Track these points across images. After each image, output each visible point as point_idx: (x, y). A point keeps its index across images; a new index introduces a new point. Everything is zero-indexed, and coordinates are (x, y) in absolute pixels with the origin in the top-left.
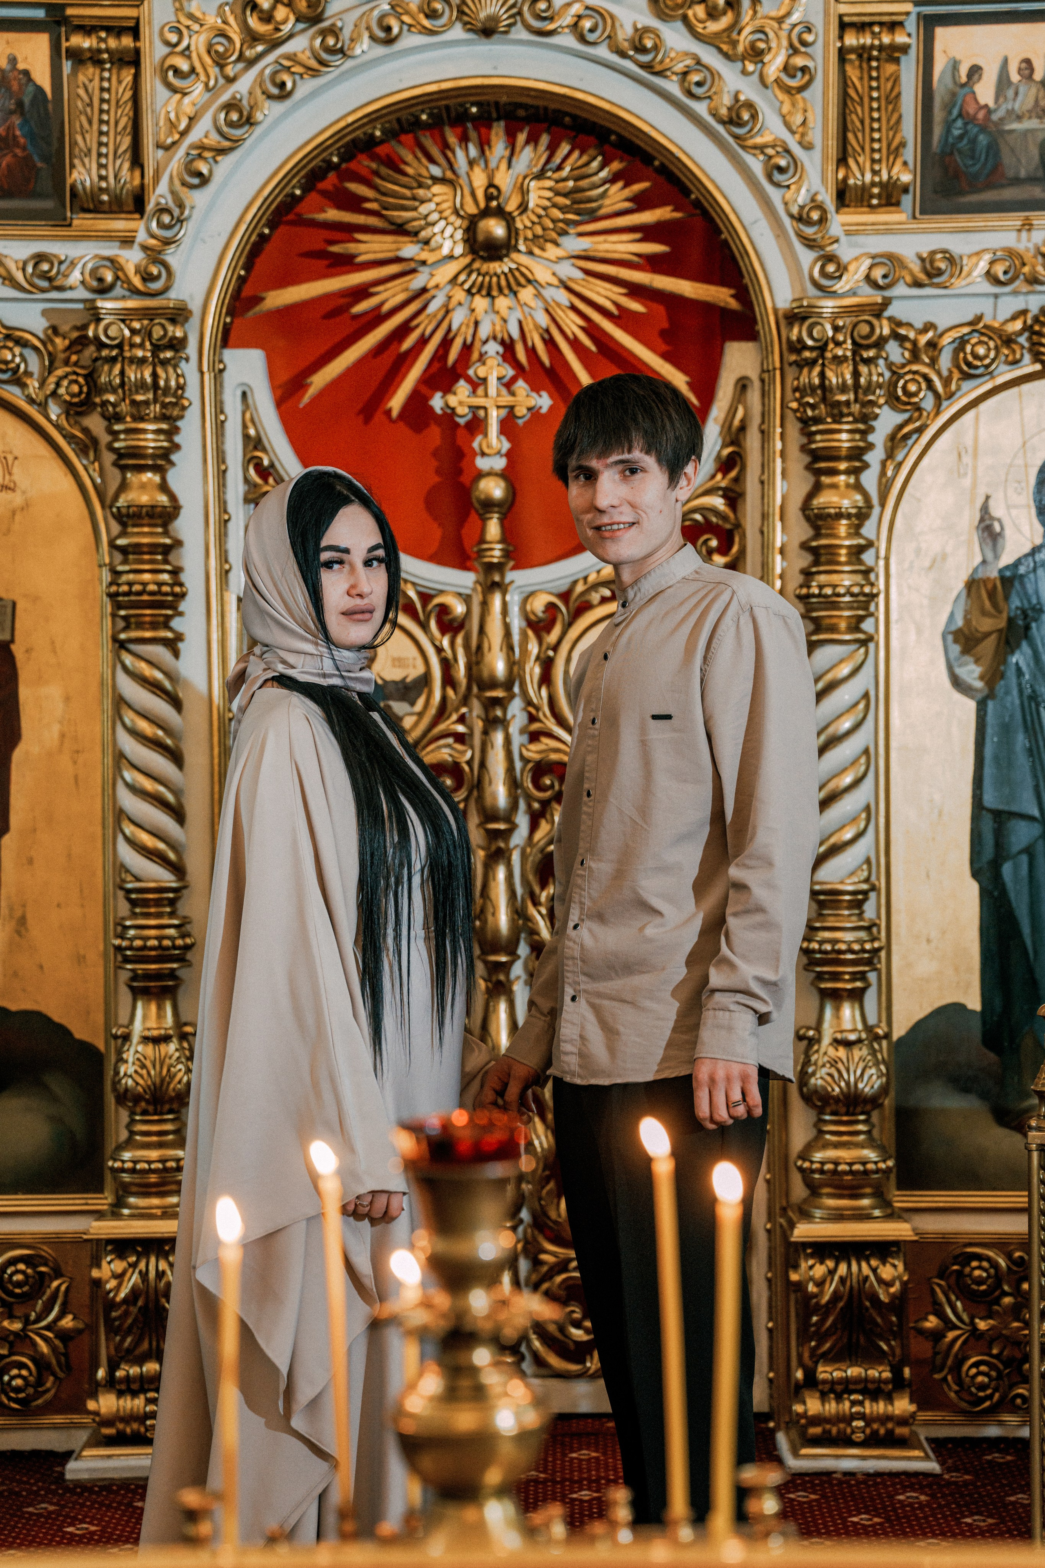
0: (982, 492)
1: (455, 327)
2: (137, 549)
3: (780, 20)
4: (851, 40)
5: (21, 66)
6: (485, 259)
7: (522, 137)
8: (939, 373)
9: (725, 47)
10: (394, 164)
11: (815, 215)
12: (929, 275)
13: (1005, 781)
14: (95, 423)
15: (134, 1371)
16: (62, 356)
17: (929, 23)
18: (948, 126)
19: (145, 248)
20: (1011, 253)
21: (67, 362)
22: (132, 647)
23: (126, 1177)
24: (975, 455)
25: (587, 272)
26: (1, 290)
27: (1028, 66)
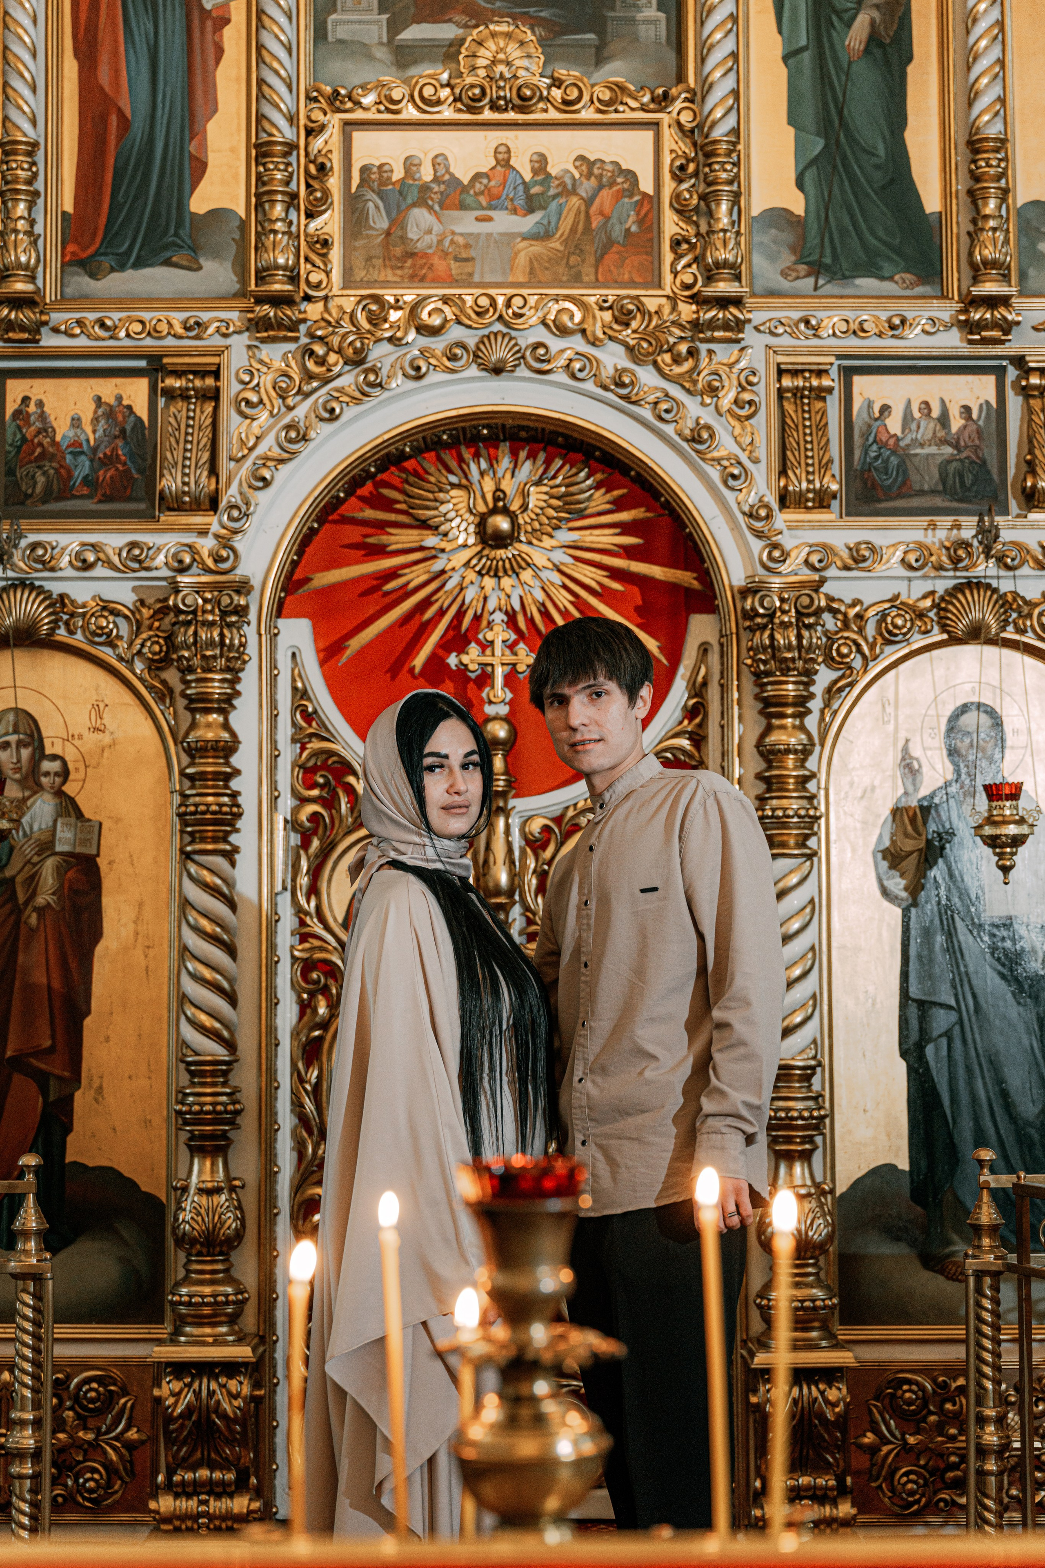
0: (902, 735)
1: (467, 601)
2: (202, 776)
3: (731, 366)
4: (787, 382)
5: (125, 402)
6: (493, 547)
7: (523, 454)
8: (866, 639)
9: (687, 385)
10: (420, 475)
11: (763, 513)
12: (856, 561)
13: (928, 976)
14: (172, 676)
15: (189, 1476)
16: (147, 623)
17: (848, 373)
18: (866, 450)
19: (217, 536)
20: (920, 546)
21: (150, 628)
22: (196, 857)
23: (183, 1310)
24: (896, 708)
25: (577, 559)
26: (100, 571)
27: (926, 406)
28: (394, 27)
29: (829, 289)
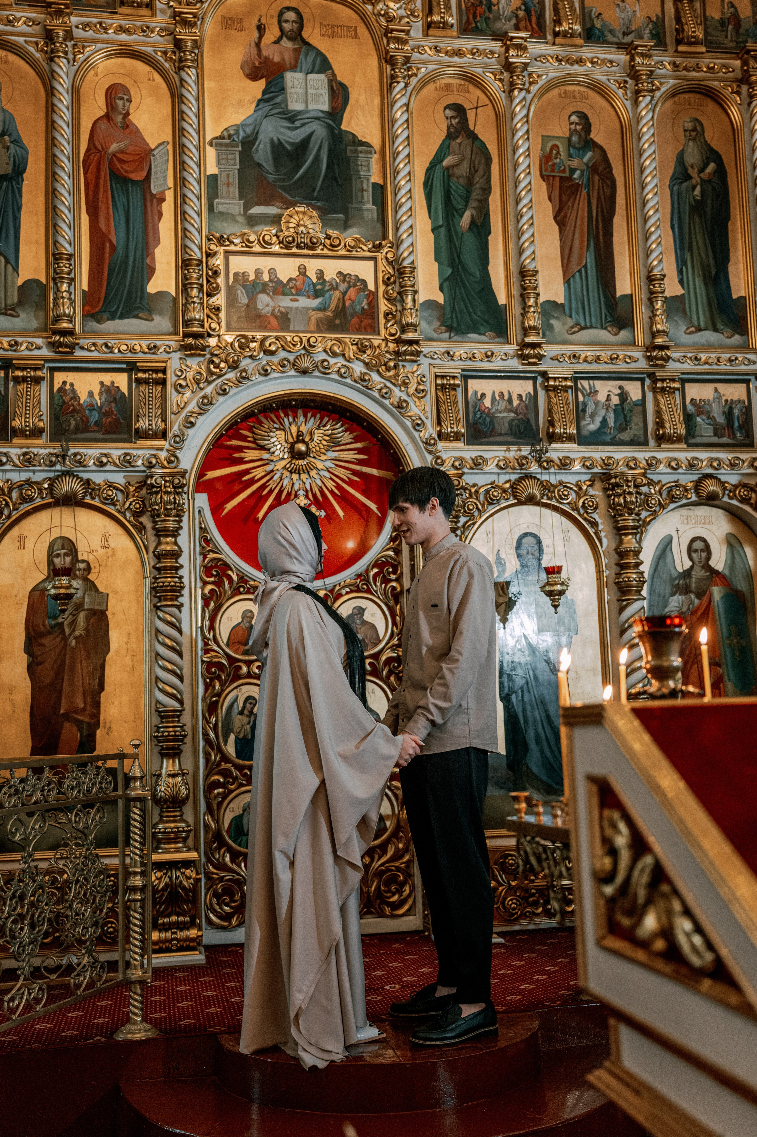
0: (496, 548)
1: (284, 485)
2: (165, 568)
3: (413, 373)
4: (439, 382)
5: (116, 385)
6: (297, 459)
7: (309, 415)
8: (480, 502)
9: (394, 381)
10: (260, 423)
11: (432, 442)
12: (475, 465)
14: (145, 520)
15: (166, 920)
16: (132, 493)
17: (466, 378)
18: (475, 414)
19: (168, 450)
20: (505, 459)
21: (134, 496)
22: (163, 609)
23: (160, 836)
24: (493, 535)
25: (336, 465)
26: (109, 467)
27: (502, 394)
28: (247, 207)
29: (456, 338)
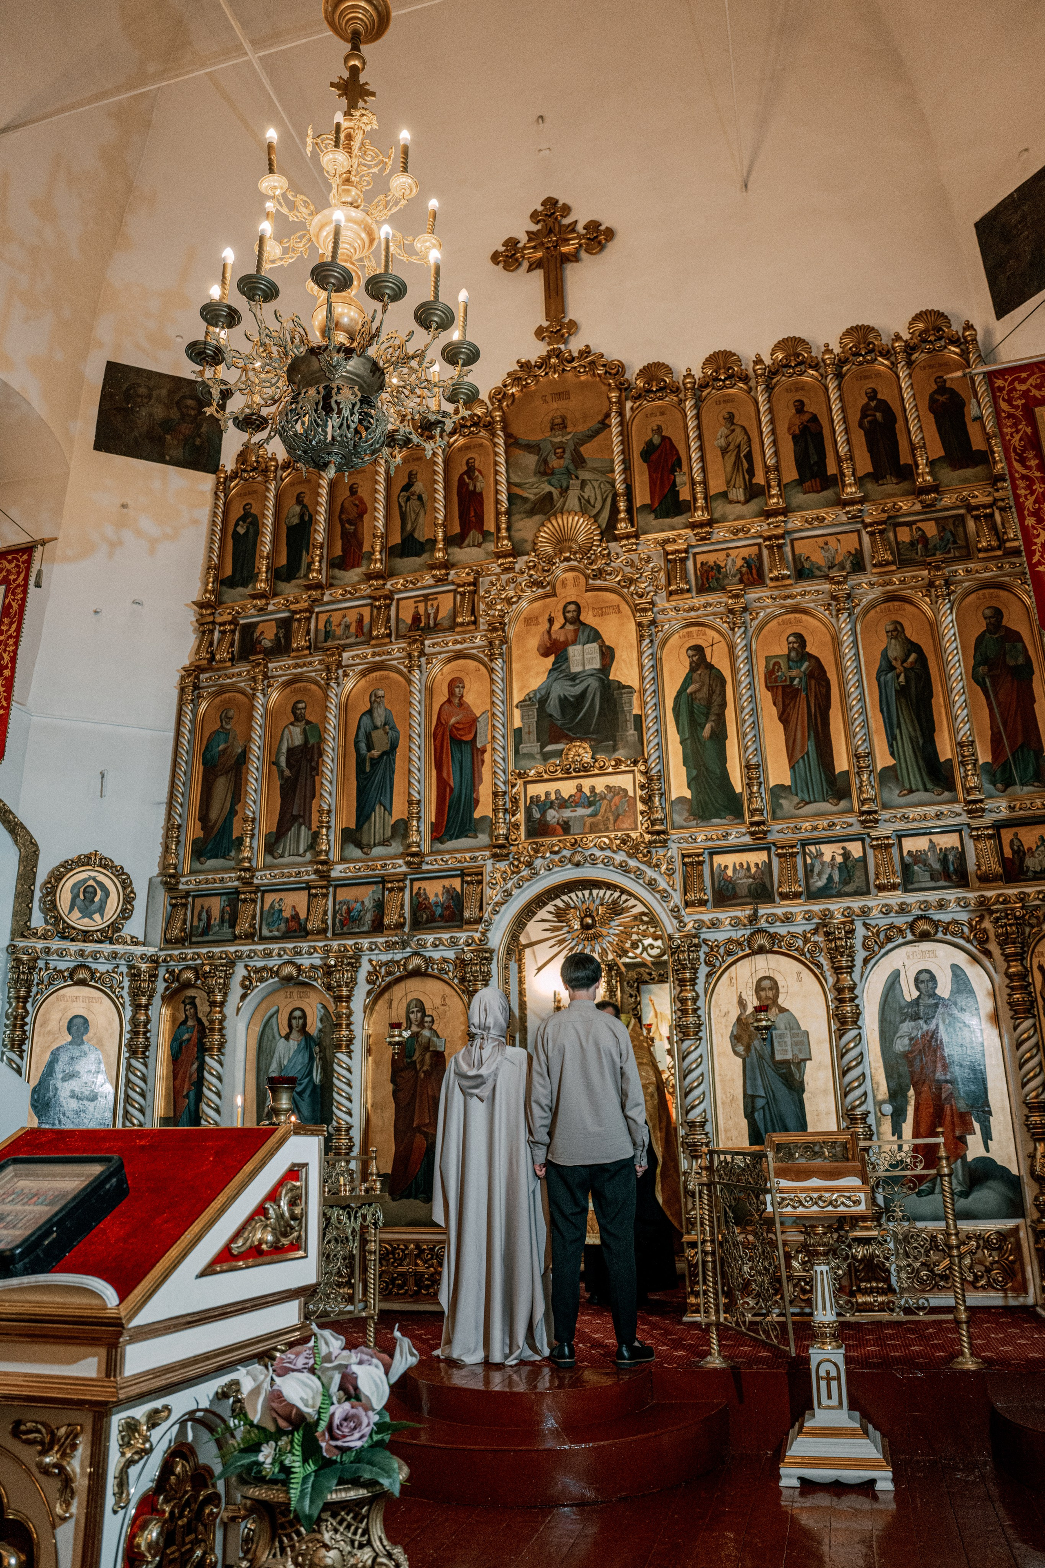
3: (664, 856)
5: (453, 887)
6: (586, 930)
8: (720, 955)
9: (647, 864)
11: (676, 909)
12: (713, 925)
13: (754, 1086)
16: (458, 965)
17: (709, 855)
18: (719, 882)
19: (481, 932)
20: (737, 917)
24: (736, 980)
26: (441, 947)
27: (741, 865)
28: (542, 747)
29: (702, 824)
